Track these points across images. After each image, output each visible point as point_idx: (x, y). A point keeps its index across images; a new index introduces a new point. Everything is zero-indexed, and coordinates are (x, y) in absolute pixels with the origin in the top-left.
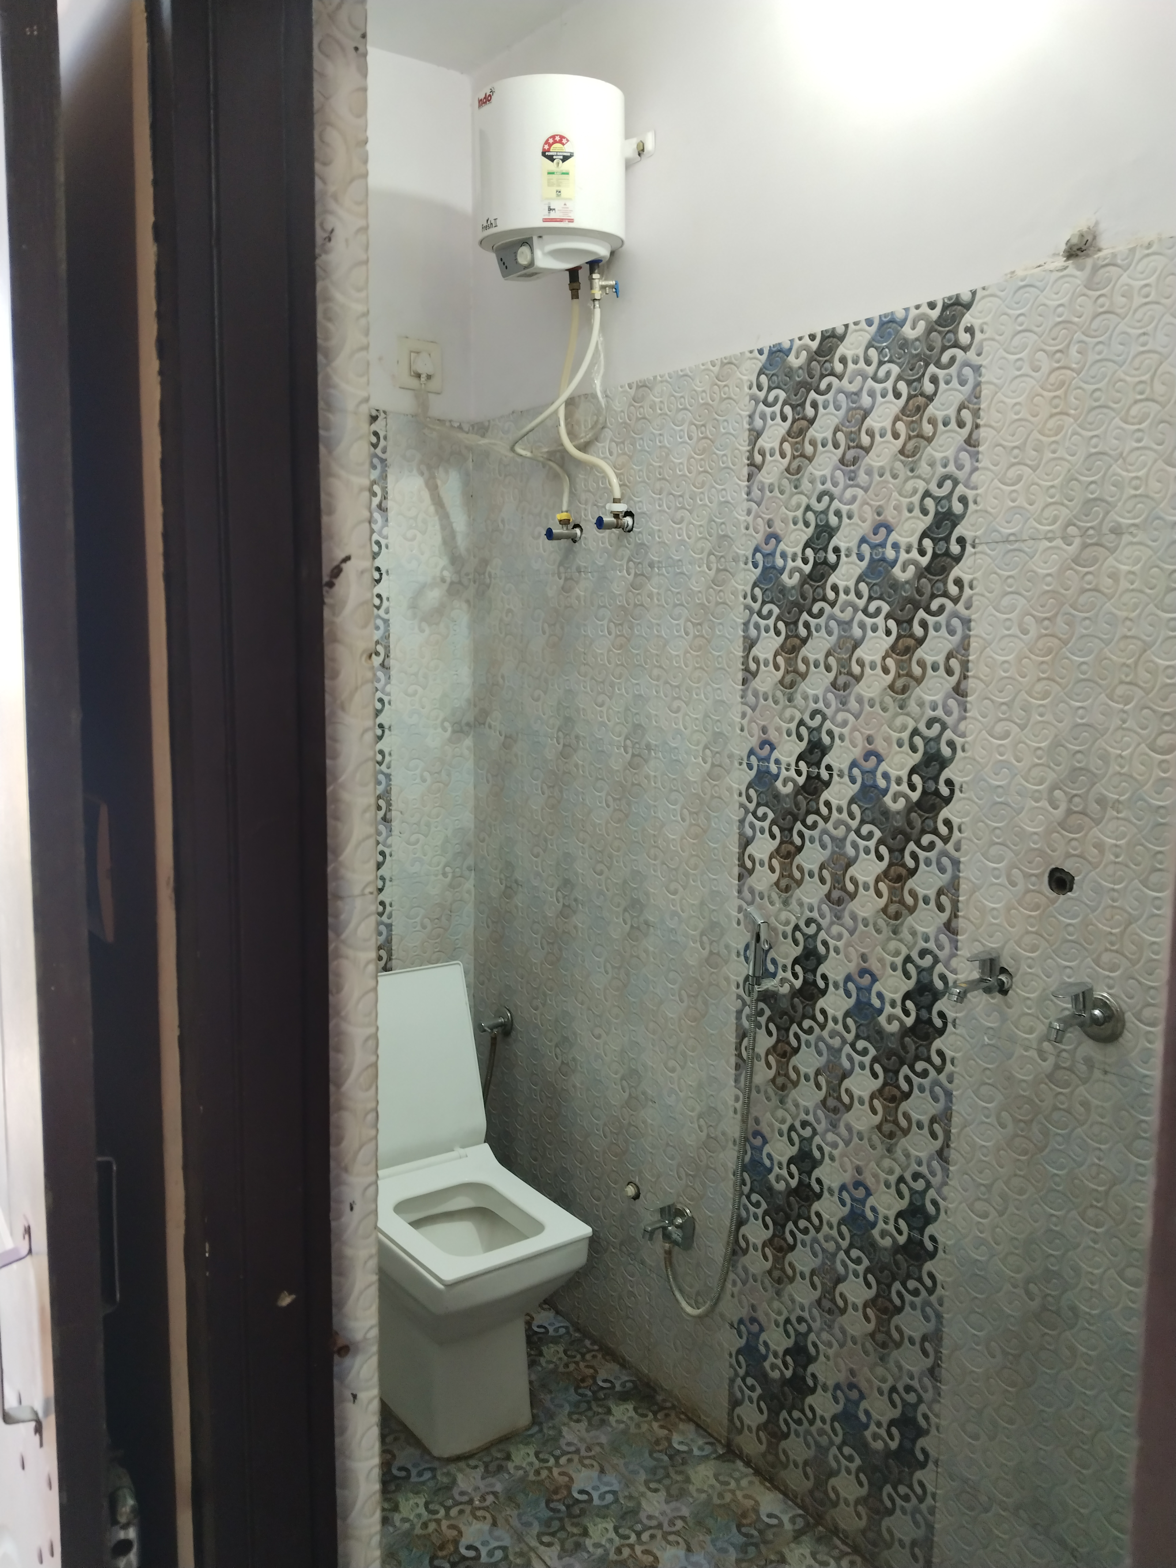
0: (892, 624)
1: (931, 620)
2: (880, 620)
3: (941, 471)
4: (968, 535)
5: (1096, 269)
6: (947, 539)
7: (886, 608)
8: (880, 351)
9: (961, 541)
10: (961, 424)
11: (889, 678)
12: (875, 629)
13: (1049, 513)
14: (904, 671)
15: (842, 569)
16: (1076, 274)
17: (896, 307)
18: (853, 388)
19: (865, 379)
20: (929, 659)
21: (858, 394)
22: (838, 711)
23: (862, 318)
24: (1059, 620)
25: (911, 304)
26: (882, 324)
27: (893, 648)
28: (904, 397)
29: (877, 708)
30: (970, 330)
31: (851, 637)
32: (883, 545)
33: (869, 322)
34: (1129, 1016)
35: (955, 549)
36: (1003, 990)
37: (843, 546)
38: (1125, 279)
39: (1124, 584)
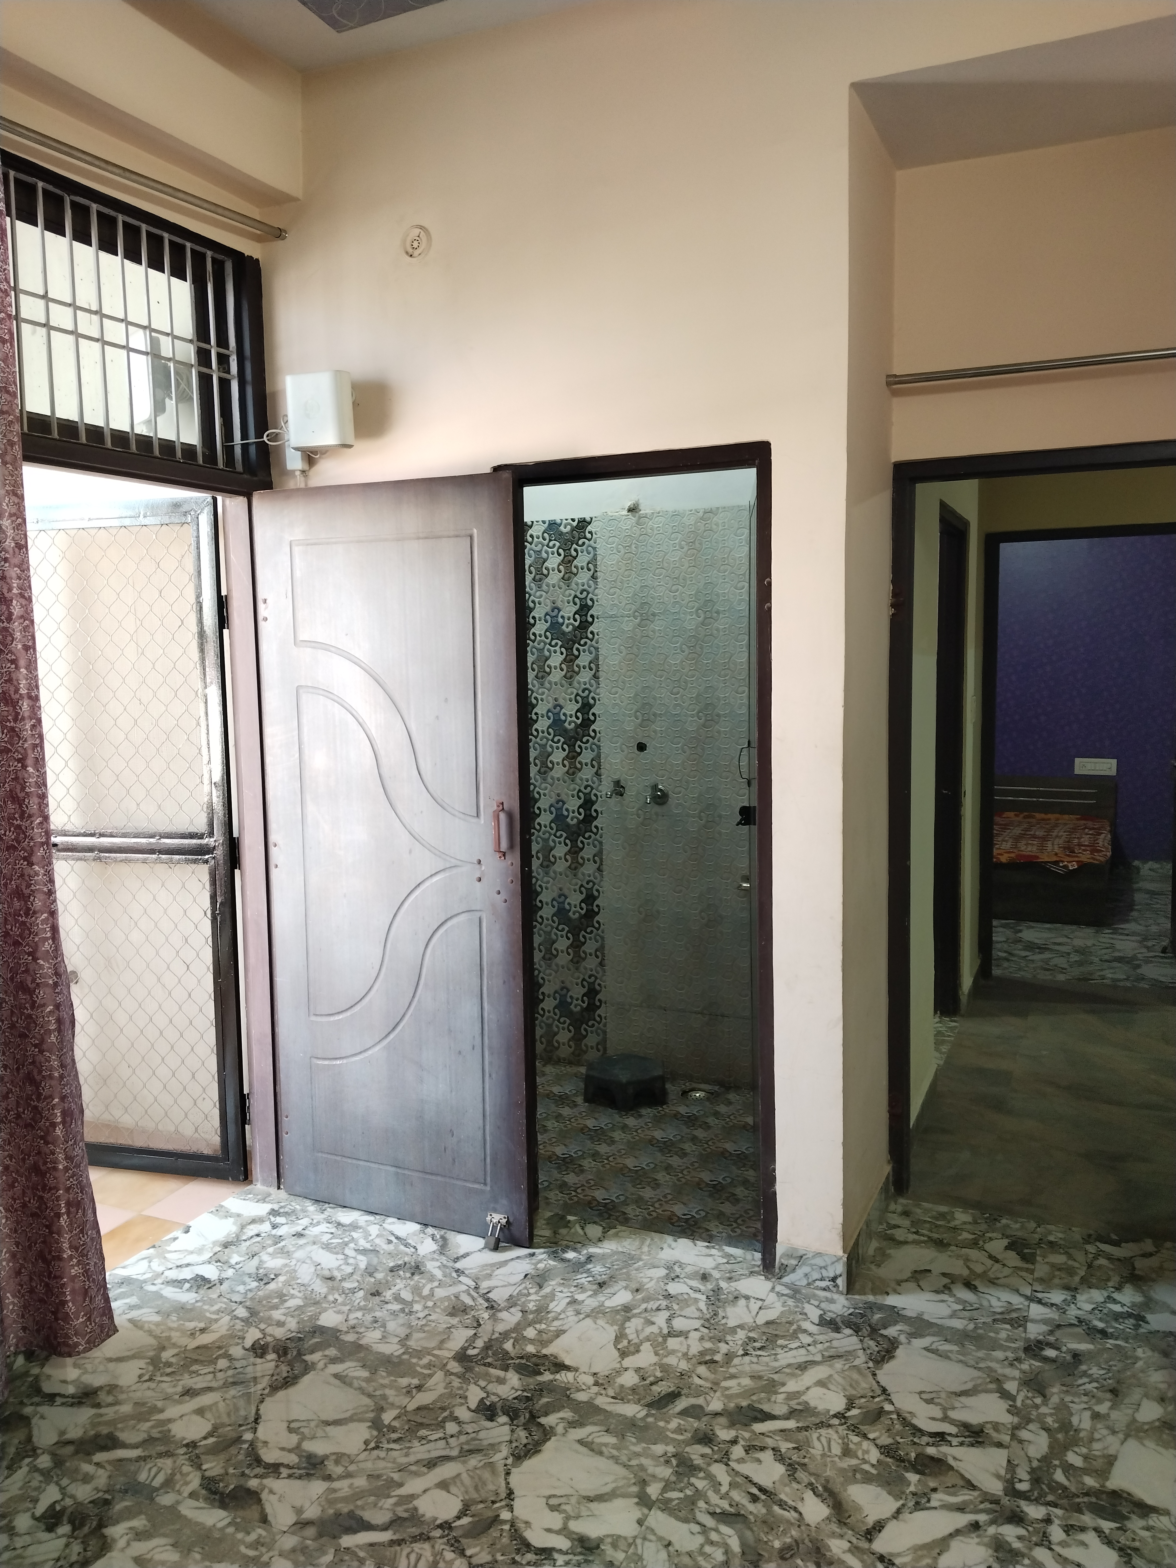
0: (563, 650)
1: (581, 648)
2: (557, 648)
3: (581, 588)
4: (595, 614)
5: (640, 518)
6: (586, 615)
7: (560, 643)
8: (550, 535)
9: (592, 616)
10: (589, 570)
11: (564, 673)
12: (555, 652)
13: (628, 607)
14: (570, 669)
15: (537, 626)
16: (632, 519)
17: (557, 517)
18: (538, 549)
19: (543, 546)
20: (582, 664)
21: (540, 551)
22: (539, 688)
23: (540, 519)
24: (634, 647)
25: (564, 518)
26: (550, 524)
27: (565, 660)
28: (563, 556)
29: (559, 685)
30: (590, 532)
31: (544, 656)
32: (557, 616)
33: (544, 522)
34: (670, 793)
35: (590, 619)
36: (622, 795)
37: (537, 616)
38: (650, 523)
39: (658, 634)
